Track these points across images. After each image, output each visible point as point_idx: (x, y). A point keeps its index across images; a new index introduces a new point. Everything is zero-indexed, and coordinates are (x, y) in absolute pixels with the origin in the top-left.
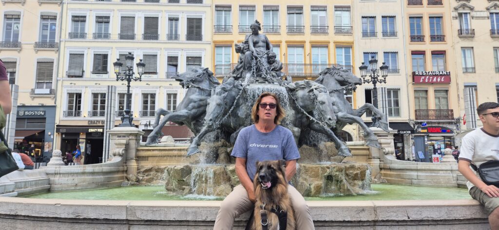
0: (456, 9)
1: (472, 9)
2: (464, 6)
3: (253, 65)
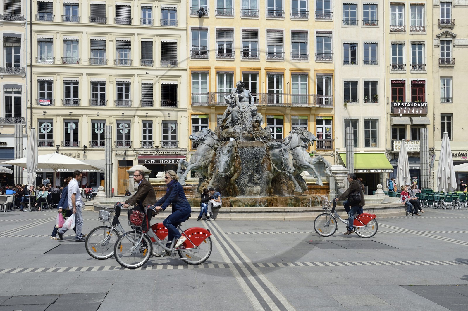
0: (438, 37)
1: (454, 37)
2: (446, 34)
3: (239, 118)
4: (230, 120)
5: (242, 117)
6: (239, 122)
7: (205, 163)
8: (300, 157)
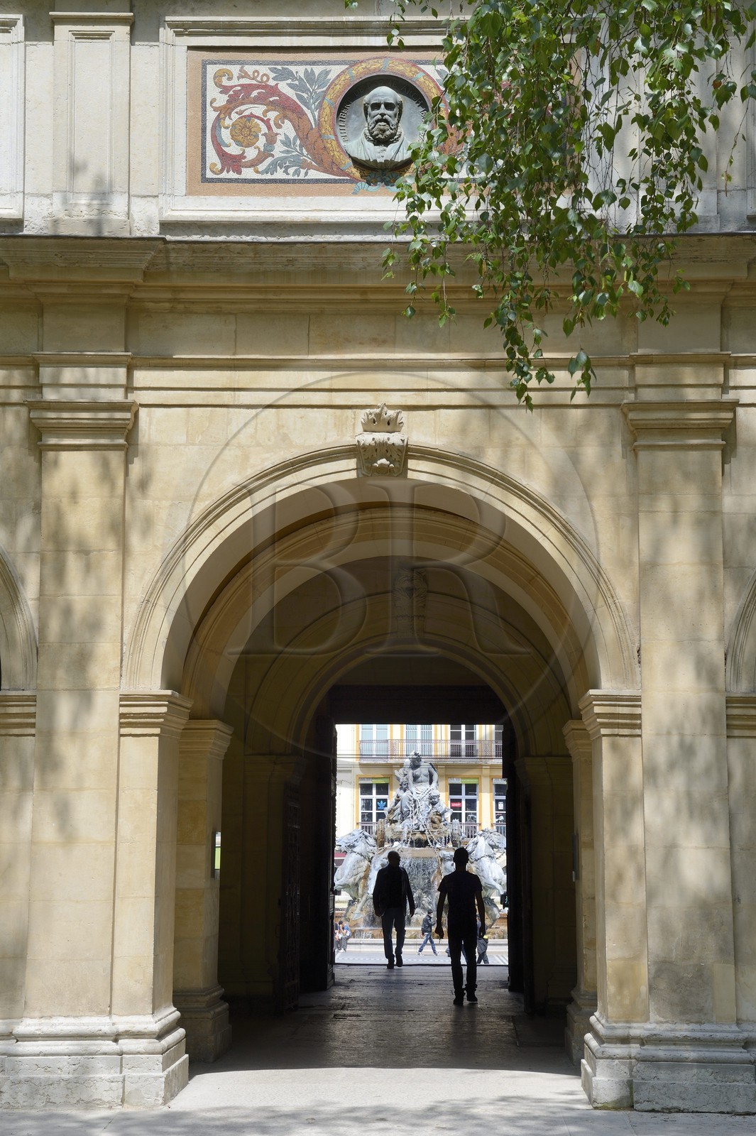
3: (411, 809)
4: (398, 811)
5: (415, 807)
6: (410, 816)
7: (355, 879)
8: (485, 872)
